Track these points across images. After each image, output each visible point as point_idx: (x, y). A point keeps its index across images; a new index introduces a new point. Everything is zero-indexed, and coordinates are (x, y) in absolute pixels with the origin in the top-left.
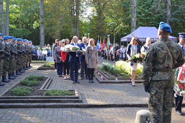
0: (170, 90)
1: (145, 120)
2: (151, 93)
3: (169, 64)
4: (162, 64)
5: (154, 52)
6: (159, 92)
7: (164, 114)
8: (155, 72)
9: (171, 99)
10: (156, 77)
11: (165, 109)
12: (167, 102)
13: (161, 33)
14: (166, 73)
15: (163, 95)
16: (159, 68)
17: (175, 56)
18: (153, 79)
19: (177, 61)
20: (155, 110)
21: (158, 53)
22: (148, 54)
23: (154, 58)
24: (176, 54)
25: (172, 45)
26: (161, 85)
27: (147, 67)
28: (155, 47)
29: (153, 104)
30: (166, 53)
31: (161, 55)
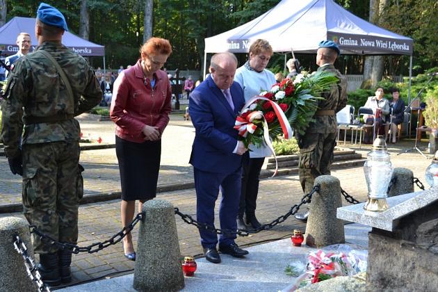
1: (10, 240)
2: (26, 176)
3: (64, 105)
4: (46, 104)
5: (27, 77)
6: (46, 172)
7: (60, 221)
8: (32, 125)
9: (74, 184)
10: (36, 135)
11: (61, 210)
12: (65, 193)
13: (42, 30)
14: (60, 126)
15: (55, 178)
16: (41, 115)
17: (77, 85)
18: (29, 142)
19: (84, 96)
20: (39, 214)
21: (37, 78)
22: (12, 81)
23: (27, 91)
24: (80, 81)
25: (70, 60)
26: (48, 154)
27: (11, 115)
28: (27, 65)
29: (33, 202)
30: (56, 78)
31: (44, 84)
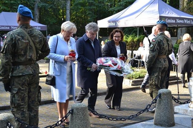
0: (35, 86)
1: (5, 125)
2: (12, 92)
3: (32, 56)
4: (23, 56)
5: (13, 42)
6: (23, 90)
7: (30, 115)
8: (15, 66)
9: (37, 96)
10: (18, 72)
11: (30, 109)
12: (32, 100)
13: (21, 18)
14: (30, 66)
15: (27, 93)
17: (38, 46)
18: (14, 75)
19: (41, 51)
20: (19, 111)
21: (18, 43)
22: (6, 44)
23: (14, 49)
24: (39, 44)
25: (35, 33)
26: (24, 81)
27: (6, 61)
28: (13, 36)
29: (16, 105)
30: (28, 42)
31: (22, 45)
